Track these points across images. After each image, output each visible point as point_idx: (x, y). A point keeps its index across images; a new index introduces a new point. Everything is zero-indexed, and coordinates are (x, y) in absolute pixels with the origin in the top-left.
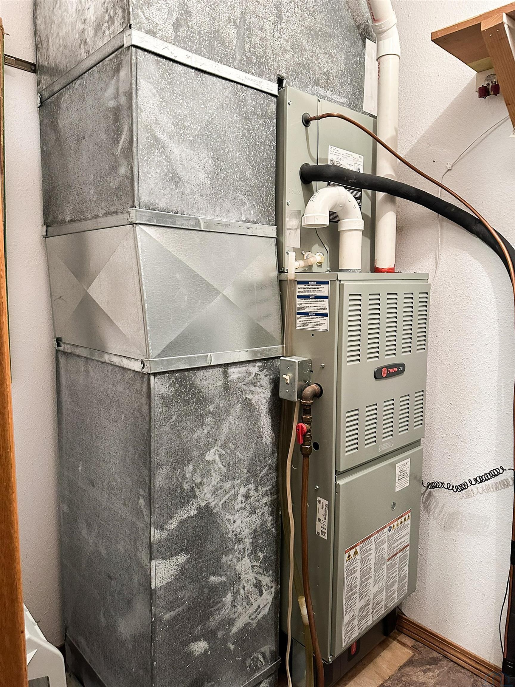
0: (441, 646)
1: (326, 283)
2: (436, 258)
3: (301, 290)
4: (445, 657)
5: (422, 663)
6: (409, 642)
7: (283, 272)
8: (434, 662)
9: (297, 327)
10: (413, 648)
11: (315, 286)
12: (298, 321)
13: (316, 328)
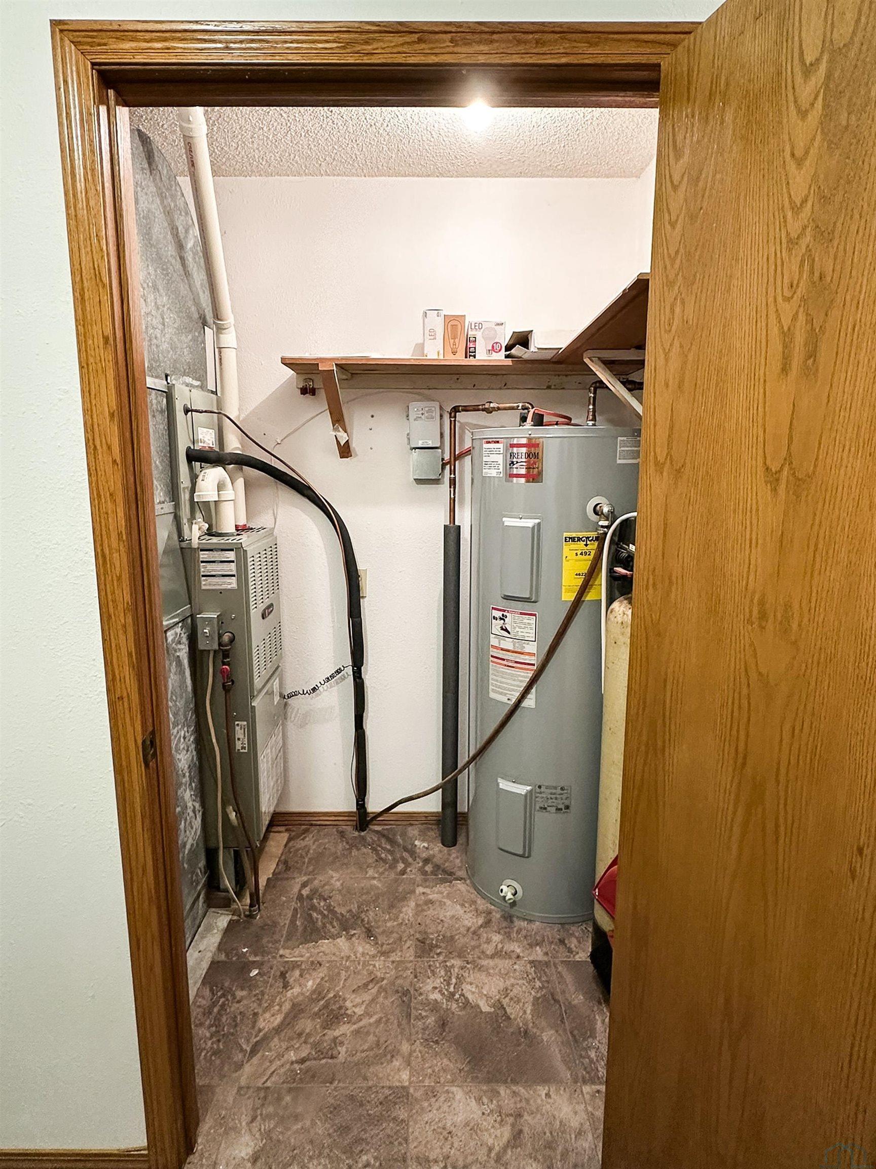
0: (307, 819)
1: (232, 550)
2: (274, 514)
3: (205, 556)
4: (312, 825)
5: (297, 836)
6: (282, 829)
7: (183, 541)
8: (306, 831)
9: (203, 587)
10: (286, 830)
11: (220, 552)
12: (203, 583)
13: (224, 587)
